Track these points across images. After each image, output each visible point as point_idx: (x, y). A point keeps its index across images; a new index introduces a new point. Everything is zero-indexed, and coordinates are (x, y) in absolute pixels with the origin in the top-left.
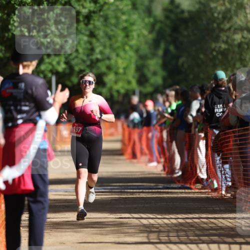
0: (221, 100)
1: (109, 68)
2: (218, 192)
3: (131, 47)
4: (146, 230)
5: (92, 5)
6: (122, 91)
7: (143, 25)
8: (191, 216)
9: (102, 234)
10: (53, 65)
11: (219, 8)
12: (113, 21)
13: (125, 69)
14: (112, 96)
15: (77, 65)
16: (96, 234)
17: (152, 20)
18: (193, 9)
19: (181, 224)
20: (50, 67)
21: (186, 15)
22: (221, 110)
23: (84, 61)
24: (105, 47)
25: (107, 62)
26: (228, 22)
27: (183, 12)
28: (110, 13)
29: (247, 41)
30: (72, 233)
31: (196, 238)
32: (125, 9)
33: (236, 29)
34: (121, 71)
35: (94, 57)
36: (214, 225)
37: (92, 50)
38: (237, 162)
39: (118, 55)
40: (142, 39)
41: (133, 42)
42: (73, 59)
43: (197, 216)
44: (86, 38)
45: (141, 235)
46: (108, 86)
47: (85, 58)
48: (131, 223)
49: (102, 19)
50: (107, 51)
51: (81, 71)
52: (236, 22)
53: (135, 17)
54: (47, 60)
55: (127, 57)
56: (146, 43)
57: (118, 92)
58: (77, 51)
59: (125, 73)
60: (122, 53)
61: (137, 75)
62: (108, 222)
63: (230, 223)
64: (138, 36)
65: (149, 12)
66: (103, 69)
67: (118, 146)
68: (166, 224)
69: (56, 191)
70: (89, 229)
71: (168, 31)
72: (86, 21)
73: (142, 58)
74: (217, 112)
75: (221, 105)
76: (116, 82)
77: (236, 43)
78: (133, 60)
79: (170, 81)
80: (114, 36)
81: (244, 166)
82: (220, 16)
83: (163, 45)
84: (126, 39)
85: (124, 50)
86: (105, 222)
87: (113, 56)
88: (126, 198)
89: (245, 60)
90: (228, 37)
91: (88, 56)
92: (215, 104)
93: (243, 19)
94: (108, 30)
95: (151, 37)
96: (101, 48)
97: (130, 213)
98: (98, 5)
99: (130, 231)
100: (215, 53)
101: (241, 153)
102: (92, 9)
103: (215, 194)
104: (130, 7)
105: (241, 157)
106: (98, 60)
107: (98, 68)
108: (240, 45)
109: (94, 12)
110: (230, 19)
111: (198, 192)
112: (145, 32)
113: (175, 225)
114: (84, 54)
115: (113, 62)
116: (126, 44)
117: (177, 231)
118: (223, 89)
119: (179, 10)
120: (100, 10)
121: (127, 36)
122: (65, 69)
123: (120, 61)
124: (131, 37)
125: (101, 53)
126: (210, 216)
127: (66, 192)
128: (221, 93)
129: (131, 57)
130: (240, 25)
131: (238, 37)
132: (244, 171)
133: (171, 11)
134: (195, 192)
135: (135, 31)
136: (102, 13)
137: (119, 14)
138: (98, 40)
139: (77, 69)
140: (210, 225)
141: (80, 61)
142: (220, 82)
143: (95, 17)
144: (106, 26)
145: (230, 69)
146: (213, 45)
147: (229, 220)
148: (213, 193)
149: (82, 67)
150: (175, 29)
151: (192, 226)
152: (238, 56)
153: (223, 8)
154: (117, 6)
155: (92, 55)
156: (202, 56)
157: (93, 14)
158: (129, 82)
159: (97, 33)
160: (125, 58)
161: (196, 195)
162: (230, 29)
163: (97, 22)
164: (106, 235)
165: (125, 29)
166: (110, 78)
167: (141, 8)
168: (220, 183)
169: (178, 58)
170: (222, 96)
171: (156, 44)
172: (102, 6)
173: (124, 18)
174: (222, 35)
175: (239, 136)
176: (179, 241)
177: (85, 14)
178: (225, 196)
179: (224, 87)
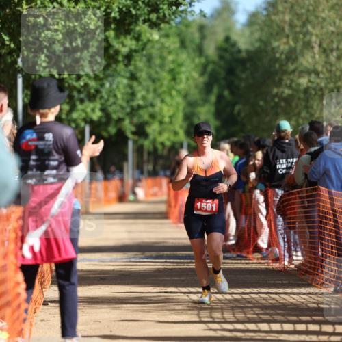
0: (284, 154)
1: (152, 116)
2: (280, 263)
3: (179, 92)
4: (196, 307)
5: (134, 42)
6: (168, 143)
7: (192, 66)
8: (248, 290)
9: (144, 311)
10: (86, 113)
11: (282, 47)
12: (158, 61)
13: (171, 117)
14: (155, 149)
15: (115, 112)
16: (137, 311)
17: (203, 60)
18: (251, 48)
19: (237, 300)
20: (84, 115)
21: (244, 55)
22: (284, 166)
23: (122, 108)
24: (148, 91)
25: (150, 109)
26: (292, 64)
27: (239, 51)
28: (155, 52)
29: (314, 85)
30: (109, 310)
31: (255, 316)
32: (172, 47)
33: (301, 72)
34: (167, 120)
35: (135, 104)
36: (275, 302)
37: (133, 95)
38: (302, 228)
39: (163, 101)
40: (191, 82)
41: (182, 86)
42: (111, 106)
43: (255, 290)
44: (125, 81)
45: (190, 312)
46: (151, 137)
47: (124, 104)
48: (178, 299)
49: (144, 59)
50: (150, 96)
51: (120, 120)
52: (302, 64)
53: (183, 56)
54: (80, 107)
55: (174, 103)
56: (196, 86)
57: (163, 144)
58: (115, 96)
59: (171, 123)
60: (168, 99)
61: (185, 125)
62: (150, 297)
63: (294, 299)
64: (187, 79)
65: (200, 50)
66: (146, 117)
67: (163, 208)
68: (219, 300)
69: (90, 260)
70: (128, 305)
71: (222, 73)
72: (126, 62)
73: (192, 104)
74: (279, 169)
75: (284, 160)
76: (160, 133)
77: (302, 88)
78: (181, 108)
79: (223, 133)
80: (159, 80)
81: (310, 232)
82: (283, 57)
83: (215, 90)
84: (173, 83)
85: (170, 95)
86: (147, 297)
87: (158, 102)
88: (172, 269)
89: (312, 107)
90: (292, 81)
91: (128, 102)
92: (277, 159)
93: (310, 60)
94: (152, 72)
95: (202, 80)
96: (143, 93)
97: (176, 286)
98: (140, 43)
99: (177, 307)
100: (276, 100)
101: (306, 217)
102: (133, 47)
103: (276, 266)
104: (177, 45)
105: (308, 222)
106: (139, 107)
107: (140, 116)
108: (306, 91)
109: (136, 51)
110: (296, 60)
111: (256, 263)
112: (196, 75)
113: (230, 301)
114: (123, 99)
115: (157, 109)
116: (173, 88)
117: (232, 308)
118: (287, 141)
119: (234, 50)
120: (143, 49)
121: (174, 79)
122: (101, 117)
123: (165, 108)
124: (178, 81)
125: (144, 98)
126: (270, 291)
127: (102, 261)
128: (284, 145)
129: (178, 104)
130: (306, 67)
131: (304, 81)
132: (311, 238)
133: (225, 50)
134: (254, 262)
135: (183, 72)
136: (144, 52)
137: (165, 54)
138: (140, 83)
139: (115, 116)
140: (271, 302)
141: (118, 108)
142: (283, 134)
143: (137, 57)
144: (150, 67)
145: (294, 119)
146: (275, 90)
147: (293, 296)
148: (274, 264)
149: (121, 115)
150: (230, 71)
151: (249, 302)
152: (303, 103)
153: (287, 47)
154: (163, 44)
155: (132, 100)
156: (261, 103)
157: (134, 54)
158: (176, 133)
159: (138, 75)
160: (171, 105)
161: (254, 266)
162: (294, 71)
163: (139, 62)
164: (149, 312)
165: (171, 71)
166: (153, 129)
167: (191, 46)
168: (283, 253)
169: (234, 105)
170: (286, 150)
171: (208, 88)
172: (145, 45)
173: (170, 58)
174: (285, 78)
175: (307, 197)
176: (235, 320)
177: (125, 54)
178: (288, 267)
179: (287, 139)
